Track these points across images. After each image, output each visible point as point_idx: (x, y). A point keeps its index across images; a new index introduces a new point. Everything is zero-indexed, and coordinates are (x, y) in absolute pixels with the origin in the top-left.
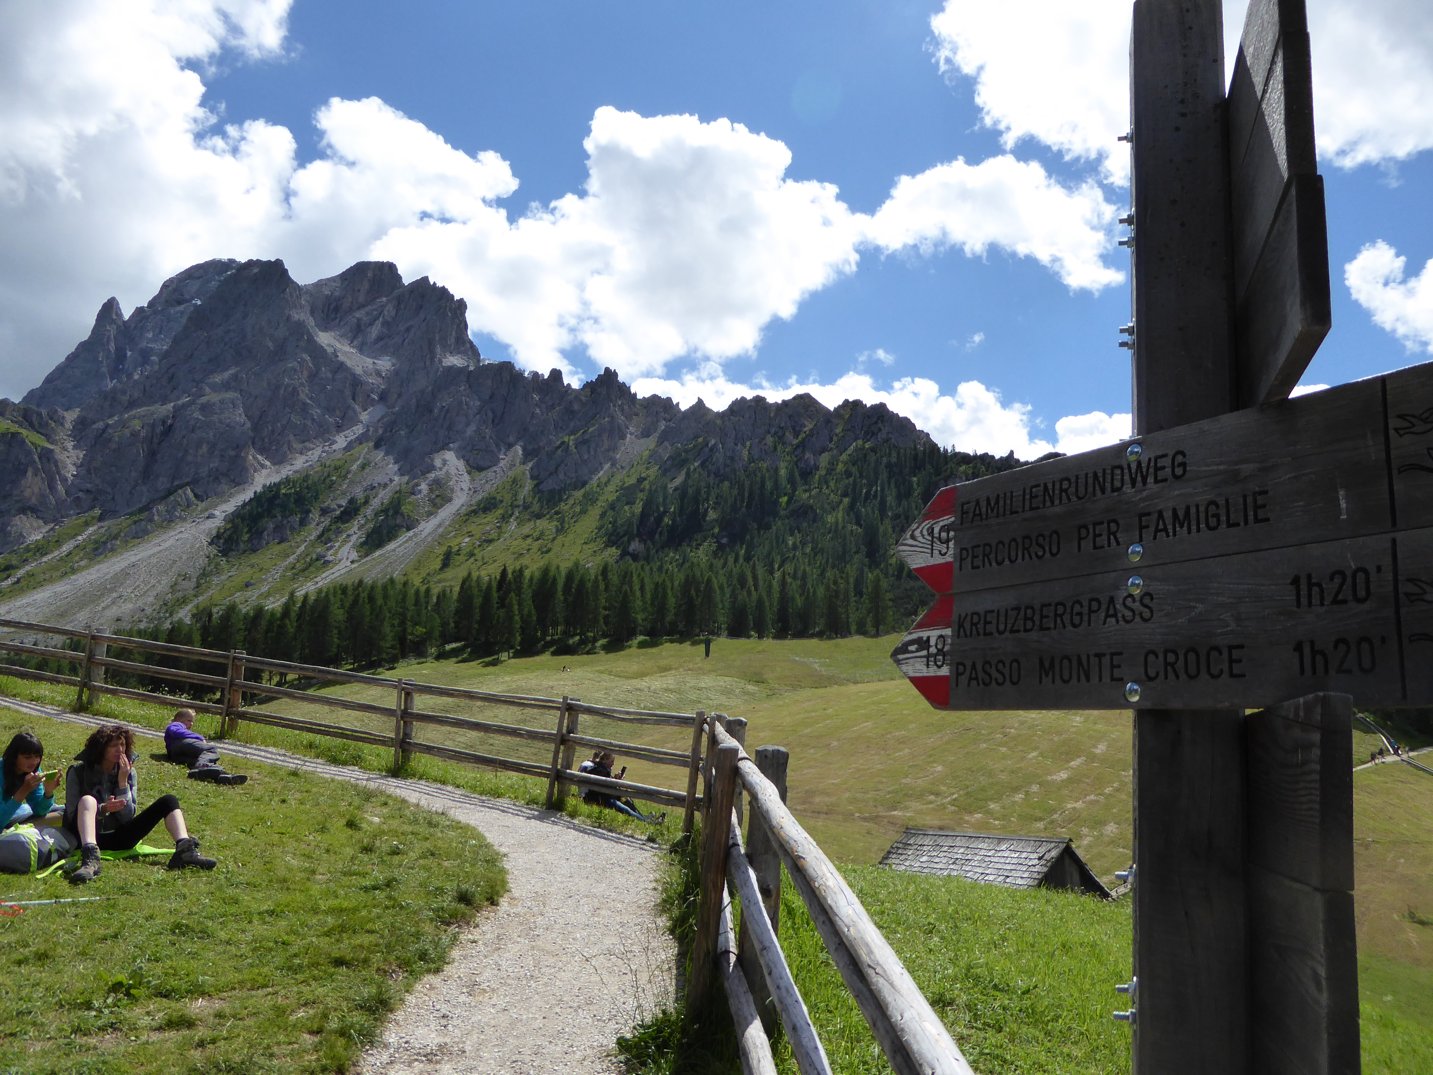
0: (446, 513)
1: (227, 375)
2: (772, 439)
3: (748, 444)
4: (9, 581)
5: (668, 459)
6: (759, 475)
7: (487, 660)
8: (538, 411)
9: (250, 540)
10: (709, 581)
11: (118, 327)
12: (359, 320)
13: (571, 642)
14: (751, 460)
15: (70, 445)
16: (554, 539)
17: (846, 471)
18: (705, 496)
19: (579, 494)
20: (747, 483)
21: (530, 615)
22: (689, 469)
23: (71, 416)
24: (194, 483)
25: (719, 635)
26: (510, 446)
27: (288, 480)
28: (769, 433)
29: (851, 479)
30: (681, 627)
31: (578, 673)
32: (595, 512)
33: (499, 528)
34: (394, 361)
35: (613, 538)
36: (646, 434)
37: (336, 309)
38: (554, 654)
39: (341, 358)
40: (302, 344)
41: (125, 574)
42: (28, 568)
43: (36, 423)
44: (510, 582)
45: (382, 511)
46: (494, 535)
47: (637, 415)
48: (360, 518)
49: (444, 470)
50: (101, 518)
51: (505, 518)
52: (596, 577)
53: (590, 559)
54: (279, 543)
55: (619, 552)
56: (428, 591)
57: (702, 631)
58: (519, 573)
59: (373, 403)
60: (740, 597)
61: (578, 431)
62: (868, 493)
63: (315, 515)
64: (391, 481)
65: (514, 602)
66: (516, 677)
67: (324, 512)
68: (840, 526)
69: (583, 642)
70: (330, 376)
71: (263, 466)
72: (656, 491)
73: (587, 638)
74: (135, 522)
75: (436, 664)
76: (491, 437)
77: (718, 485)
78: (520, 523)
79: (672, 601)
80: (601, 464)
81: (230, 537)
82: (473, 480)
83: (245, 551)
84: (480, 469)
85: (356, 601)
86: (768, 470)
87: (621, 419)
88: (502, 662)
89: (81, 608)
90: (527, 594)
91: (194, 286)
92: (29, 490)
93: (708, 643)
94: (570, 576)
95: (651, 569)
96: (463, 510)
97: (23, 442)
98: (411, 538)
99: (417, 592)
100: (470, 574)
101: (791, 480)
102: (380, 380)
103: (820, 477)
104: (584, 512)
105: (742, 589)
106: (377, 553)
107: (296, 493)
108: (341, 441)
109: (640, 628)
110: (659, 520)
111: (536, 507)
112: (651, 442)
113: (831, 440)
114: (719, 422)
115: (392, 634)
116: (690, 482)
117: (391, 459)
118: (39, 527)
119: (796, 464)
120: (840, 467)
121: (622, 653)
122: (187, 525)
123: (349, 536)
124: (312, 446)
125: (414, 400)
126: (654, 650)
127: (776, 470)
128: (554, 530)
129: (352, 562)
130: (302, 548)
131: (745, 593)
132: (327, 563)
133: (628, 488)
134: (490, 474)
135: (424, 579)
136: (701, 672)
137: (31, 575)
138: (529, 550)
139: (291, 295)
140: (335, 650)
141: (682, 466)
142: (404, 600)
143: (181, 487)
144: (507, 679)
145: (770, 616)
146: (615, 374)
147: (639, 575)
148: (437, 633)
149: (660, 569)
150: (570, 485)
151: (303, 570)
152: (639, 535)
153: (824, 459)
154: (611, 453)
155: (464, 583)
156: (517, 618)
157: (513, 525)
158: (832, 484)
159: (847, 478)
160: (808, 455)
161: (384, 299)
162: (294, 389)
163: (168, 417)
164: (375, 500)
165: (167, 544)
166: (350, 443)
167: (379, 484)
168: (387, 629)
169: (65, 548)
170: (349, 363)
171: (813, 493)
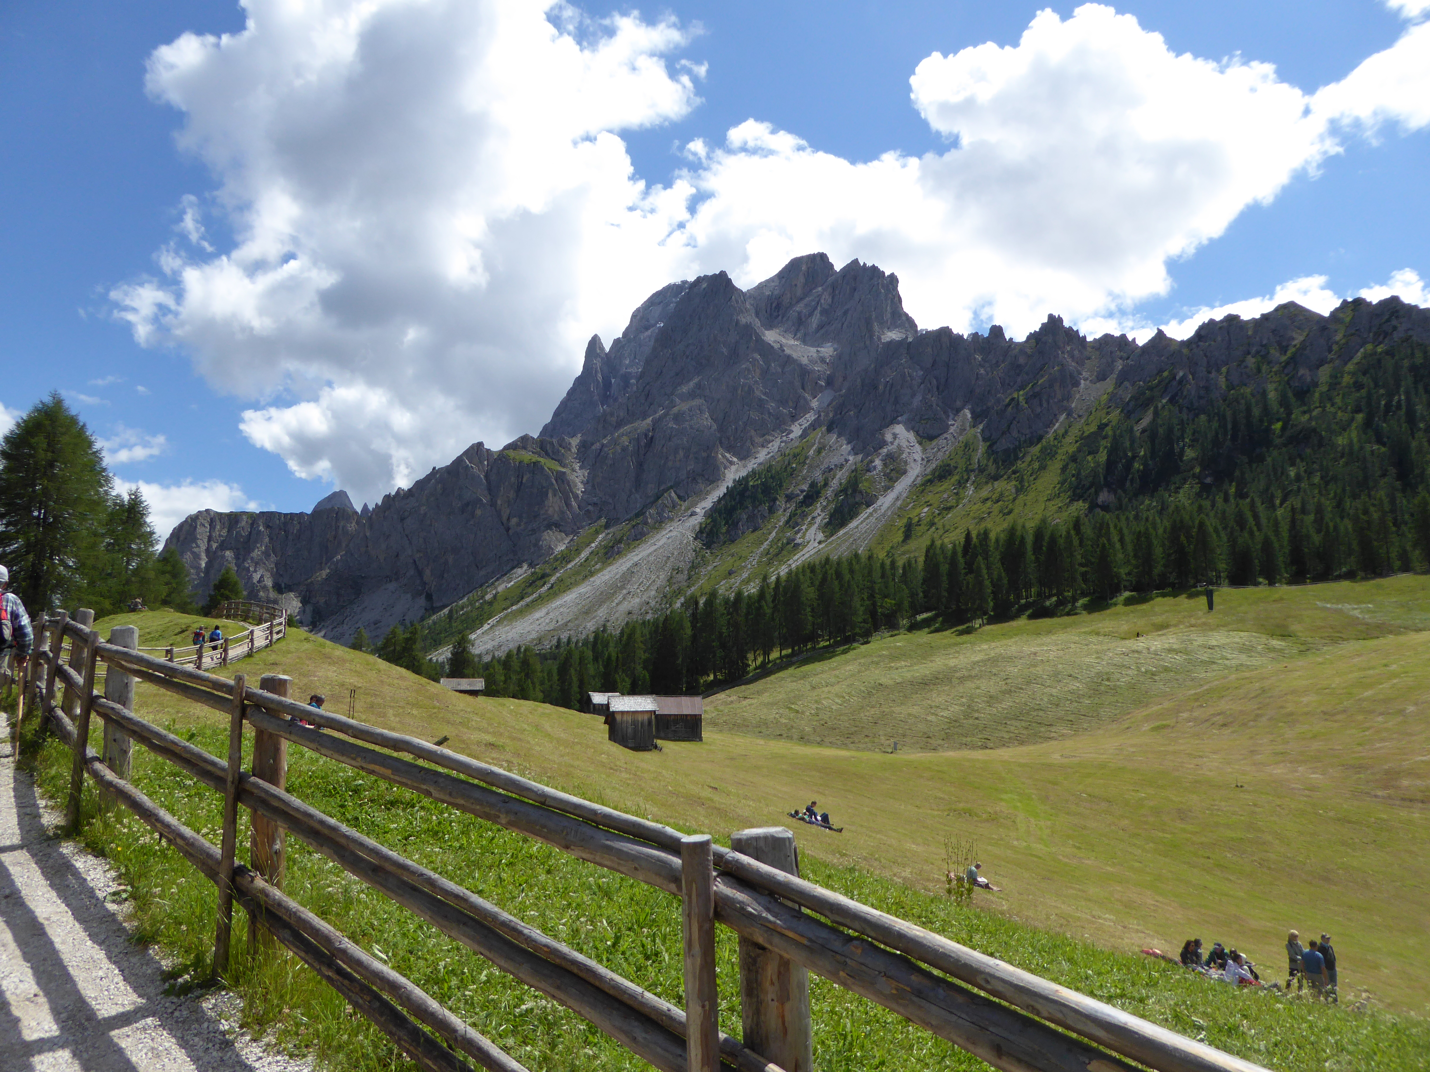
0: (902, 485)
1: (691, 384)
2: (1253, 360)
3: (1224, 370)
4: (546, 587)
5: (1130, 400)
6: (1243, 402)
7: (960, 628)
8: (982, 371)
9: (728, 532)
10: (1201, 525)
11: (602, 359)
12: (799, 313)
13: (1048, 603)
14: (1231, 387)
15: (577, 466)
16: (1014, 499)
17: (1355, 383)
18: (1179, 434)
19: (1036, 450)
20: (1229, 413)
21: (1000, 578)
22: (1156, 407)
23: (575, 442)
24: (675, 486)
25: (1219, 585)
26: (958, 411)
27: (754, 472)
28: (1249, 353)
29: (1364, 392)
30: (1172, 578)
31: (1061, 637)
32: (1055, 466)
33: (957, 494)
34: (836, 346)
35: (1078, 491)
36: (1102, 377)
37: (778, 306)
38: (1031, 617)
39: (788, 351)
40: (752, 345)
41: (630, 572)
42: (558, 575)
43: (550, 451)
44: (975, 546)
45: (841, 491)
46: (952, 502)
47: (1089, 358)
48: (822, 500)
49: (896, 443)
50: (607, 526)
51: (961, 484)
52: (1068, 532)
53: (1055, 516)
54: (753, 531)
55: (1087, 505)
56: (893, 563)
57: (1200, 581)
58: (985, 535)
59: (821, 389)
60: (1240, 540)
61: (1026, 386)
62: (1388, 405)
63: (781, 502)
64: (847, 461)
65: (983, 566)
66: (993, 645)
67: (789, 498)
68: (1356, 447)
69: (1060, 603)
70: (779, 370)
71: (732, 463)
72: (1121, 436)
73: (1065, 598)
74: (634, 526)
75: (910, 636)
76: (937, 405)
77: (1193, 420)
78: (978, 487)
79: (1158, 551)
80: (1055, 415)
81: (711, 530)
82: (924, 450)
83: (725, 542)
84: (931, 438)
85: (824, 579)
86: (1253, 395)
87: (1072, 365)
88: (976, 629)
89: (600, 605)
90: (996, 557)
91: (657, 311)
92: (551, 509)
93: (1209, 595)
94: (1039, 534)
95: (1127, 518)
96: (919, 481)
97: (542, 468)
98: (871, 514)
99: (883, 565)
100: (933, 542)
101: (1284, 402)
102: (825, 366)
103: (1321, 394)
104: (1043, 468)
105: (1242, 530)
106: (841, 532)
107: (762, 484)
108: (796, 430)
109: (1124, 583)
110: (1128, 467)
111: (992, 469)
112: (1109, 385)
113: (1330, 350)
114: (1185, 351)
115: (862, 608)
116: (1160, 422)
117: (843, 440)
118: (563, 540)
119: (1289, 384)
120: (1347, 379)
121: (1108, 612)
122: (675, 524)
123: (814, 518)
124: (771, 438)
125: (859, 380)
126: (1144, 607)
127: (1264, 394)
128: (1014, 490)
129: (820, 543)
130: (774, 534)
131: (1246, 535)
132: (797, 546)
133: (1089, 436)
134: (941, 441)
135: (888, 553)
136: (1206, 628)
137: (560, 580)
138: (989, 513)
139: (737, 302)
140: (810, 627)
141: (1147, 405)
142: (870, 573)
143: (666, 490)
144: (985, 646)
145: (1281, 557)
146: (1060, 320)
147: (1116, 526)
148: (906, 604)
149: (1137, 517)
150: (1025, 441)
151: (777, 555)
152: (1108, 485)
153: (1324, 374)
154: (1065, 403)
155: (928, 551)
156: (987, 583)
157: (970, 490)
158: (1338, 400)
159: (1358, 390)
160: (1301, 372)
161: (820, 289)
162: (750, 387)
163: (649, 430)
164: (834, 481)
165: (661, 543)
166: (805, 430)
167: (836, 465)
168: (857, 603)
169: (584, 555)
170: (795, 355)
171: (1315, 413)
